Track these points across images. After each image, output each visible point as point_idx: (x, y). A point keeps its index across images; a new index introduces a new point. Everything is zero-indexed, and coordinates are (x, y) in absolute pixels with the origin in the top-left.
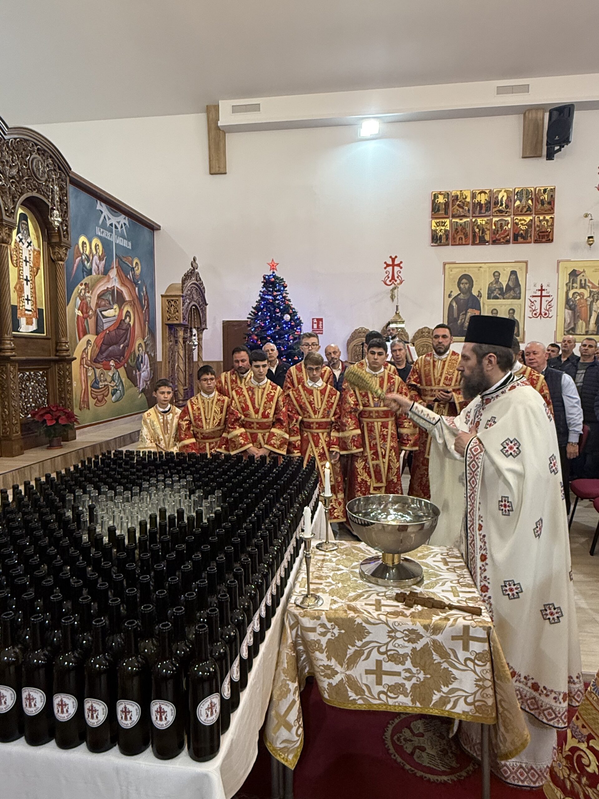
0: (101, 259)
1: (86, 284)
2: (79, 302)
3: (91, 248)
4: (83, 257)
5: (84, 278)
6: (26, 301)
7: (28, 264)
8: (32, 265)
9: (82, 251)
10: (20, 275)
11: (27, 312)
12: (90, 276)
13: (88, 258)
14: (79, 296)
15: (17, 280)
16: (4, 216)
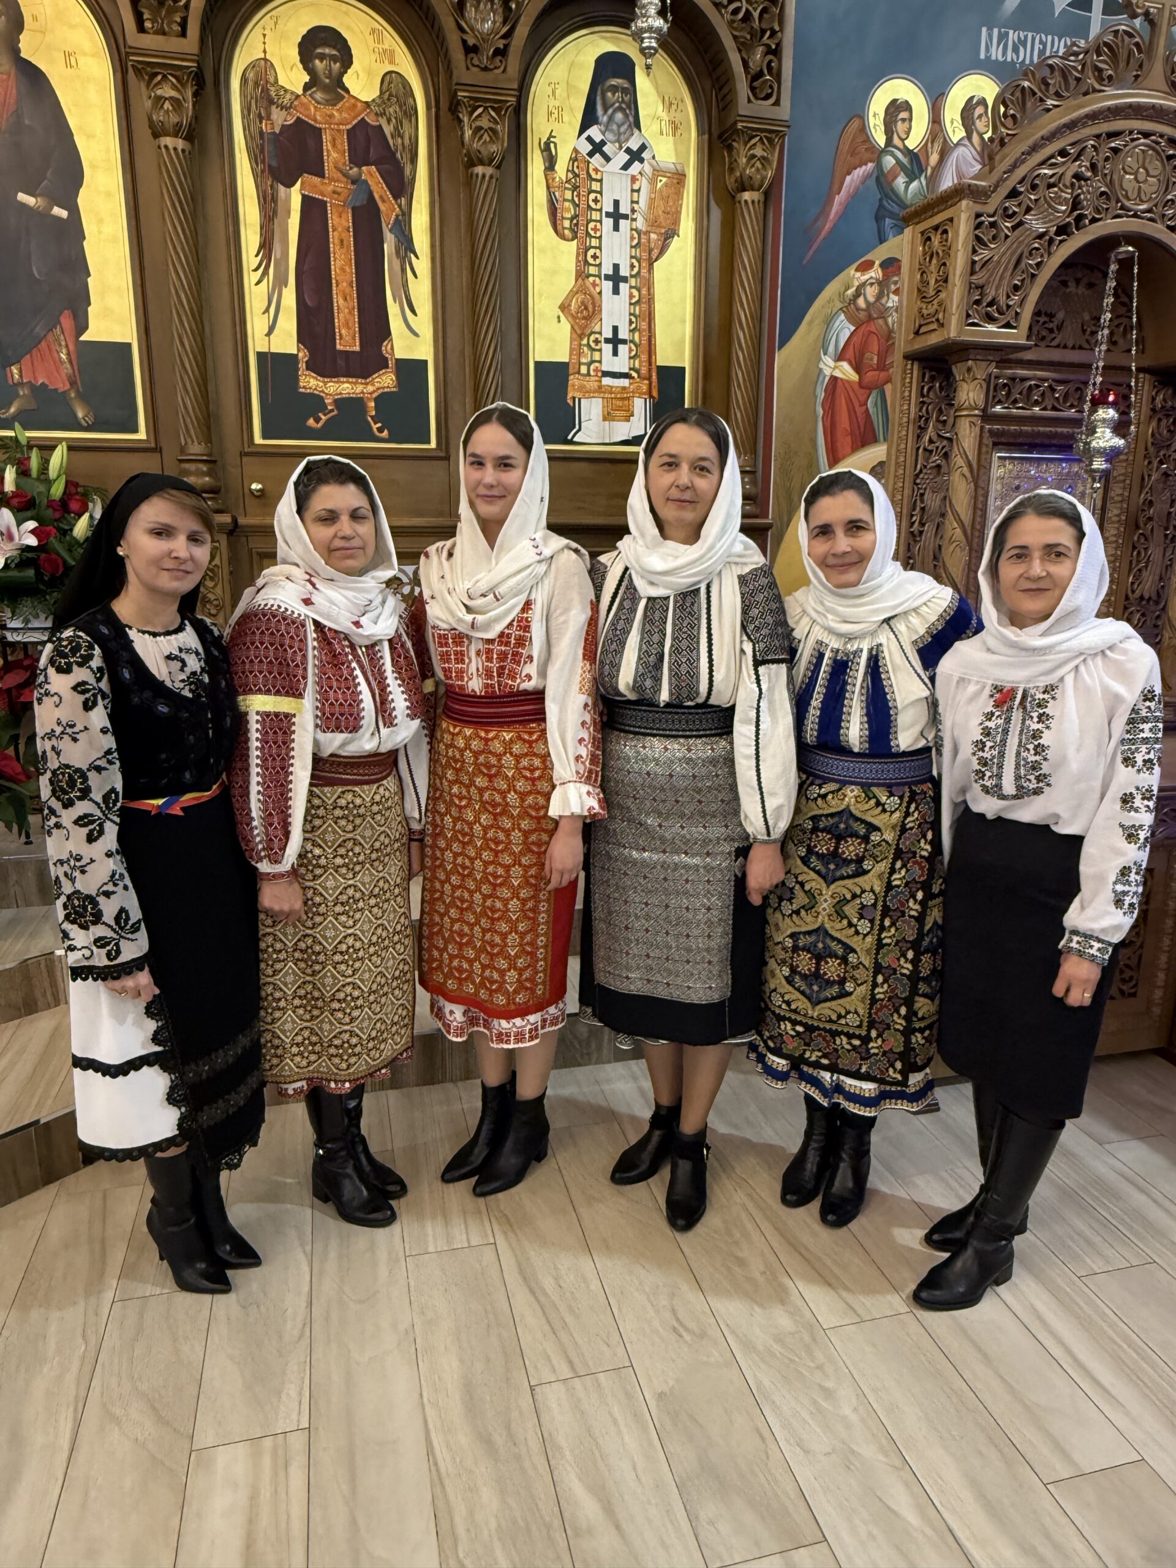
1: (885, 265)
2: (844, 329)
3: (936, 119)
4: (889, 161)
5: (882, 240)
6: (608, 348)
7: (622, 222)
8: (640, 224)
9: (880, 139)
10: (586, 262)
11: (607, 381)
13: (915, 163)
14: (849, 307)
15: (566, 282)
16: (463, 71)
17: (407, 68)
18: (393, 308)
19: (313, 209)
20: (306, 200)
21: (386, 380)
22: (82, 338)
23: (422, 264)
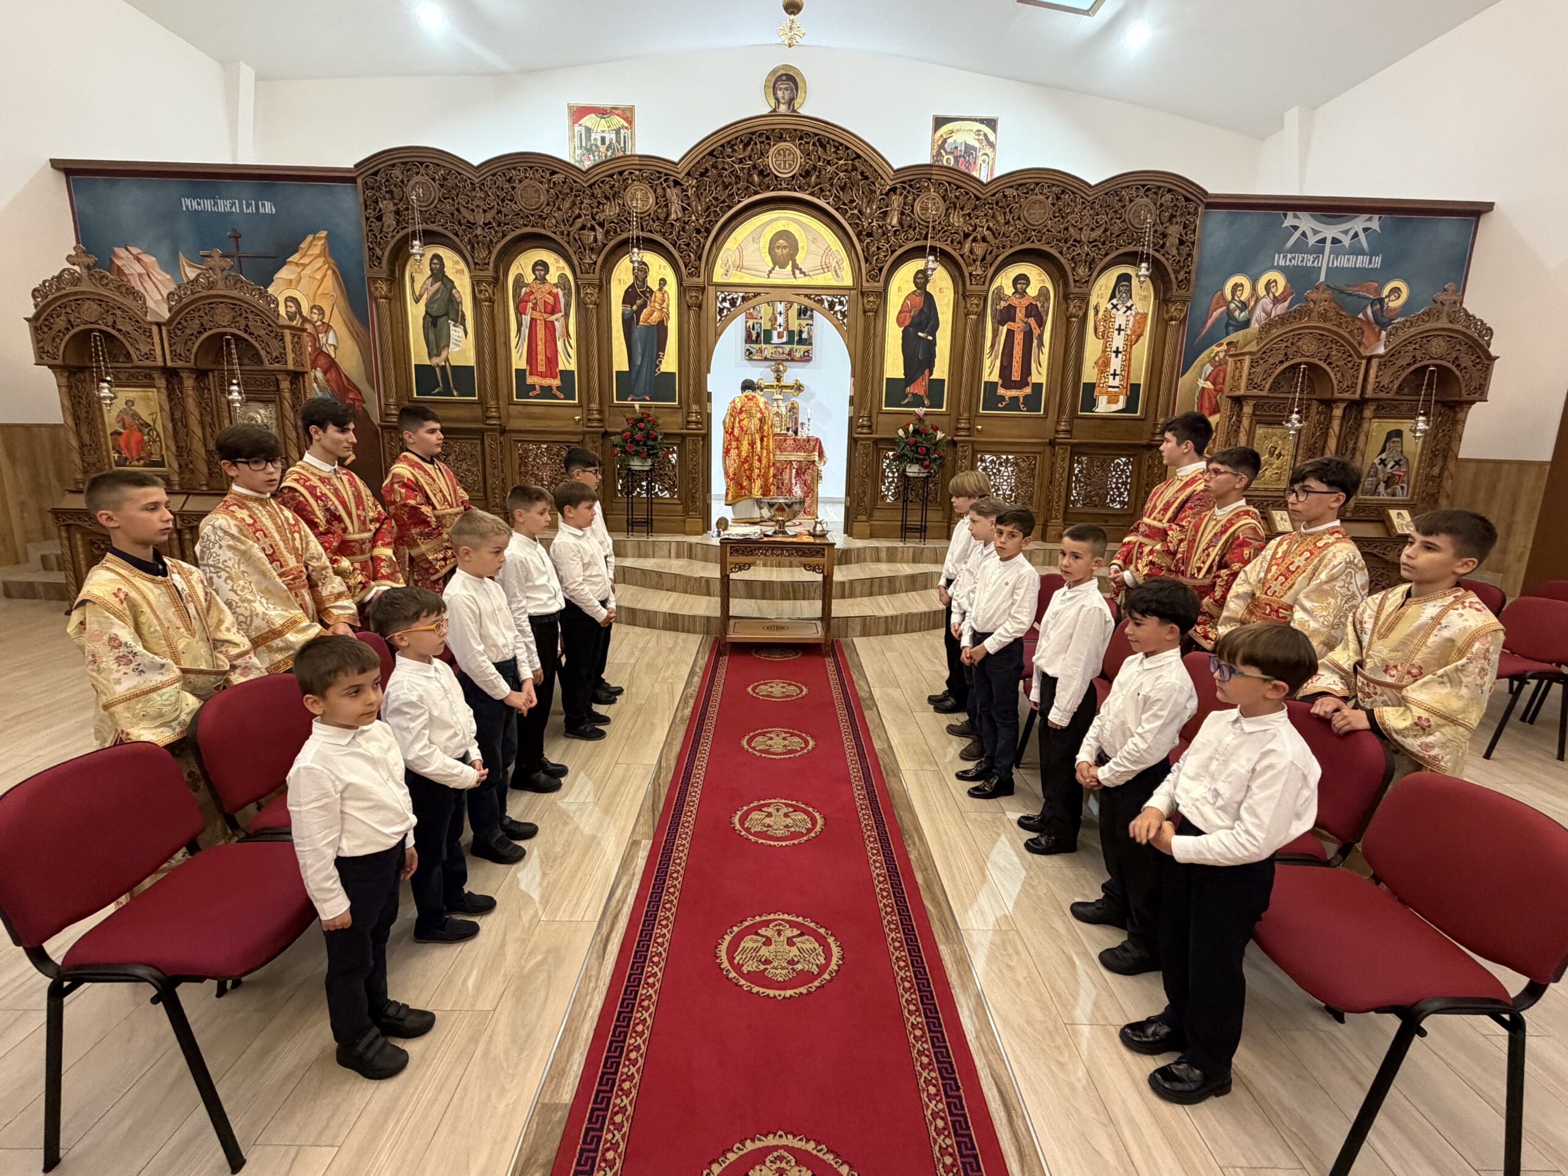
0: (1276, 301)
1: (1228, 344)
2: (1209, 369)
3: (1254, 288)
4: (1232, 306)
5: (1228, 334)
6: (1111, 377)
7: (1122, 332)
8: (1129, 332)
9: (1229, 297)
10: (1106, 347)
11: (1110, 389)
12: (1241, 332)
13: (1244, 306)
14: (1212, 361)
15: (1099, 354)
16: (1073, 288)
17: (1049, 286)
18: (1033, 366)
19: (1009, 333)
20: (1009, 331)
21: (1028, 390)
22: (930, 378)
23: (1046, 350)
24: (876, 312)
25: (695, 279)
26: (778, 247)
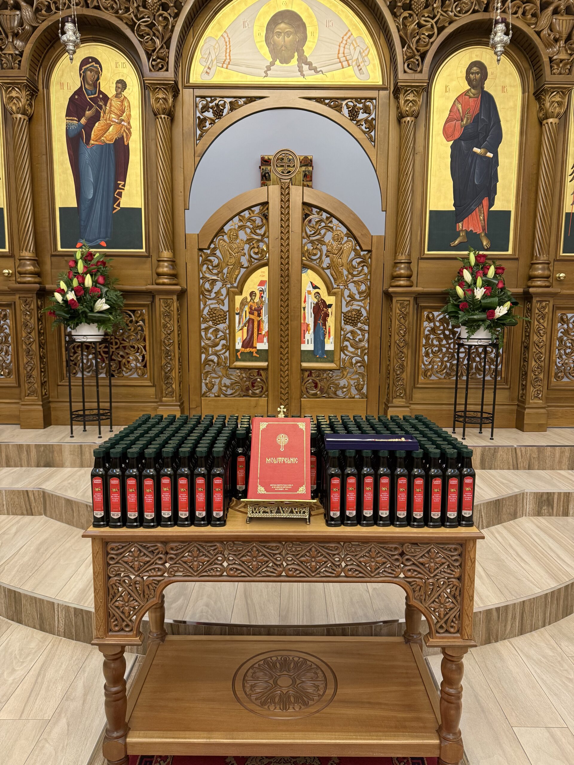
22: (491, 209)
24: (416, 117)
25: (162, 74)
26: (279, 34)
